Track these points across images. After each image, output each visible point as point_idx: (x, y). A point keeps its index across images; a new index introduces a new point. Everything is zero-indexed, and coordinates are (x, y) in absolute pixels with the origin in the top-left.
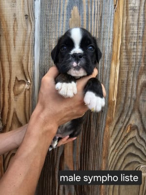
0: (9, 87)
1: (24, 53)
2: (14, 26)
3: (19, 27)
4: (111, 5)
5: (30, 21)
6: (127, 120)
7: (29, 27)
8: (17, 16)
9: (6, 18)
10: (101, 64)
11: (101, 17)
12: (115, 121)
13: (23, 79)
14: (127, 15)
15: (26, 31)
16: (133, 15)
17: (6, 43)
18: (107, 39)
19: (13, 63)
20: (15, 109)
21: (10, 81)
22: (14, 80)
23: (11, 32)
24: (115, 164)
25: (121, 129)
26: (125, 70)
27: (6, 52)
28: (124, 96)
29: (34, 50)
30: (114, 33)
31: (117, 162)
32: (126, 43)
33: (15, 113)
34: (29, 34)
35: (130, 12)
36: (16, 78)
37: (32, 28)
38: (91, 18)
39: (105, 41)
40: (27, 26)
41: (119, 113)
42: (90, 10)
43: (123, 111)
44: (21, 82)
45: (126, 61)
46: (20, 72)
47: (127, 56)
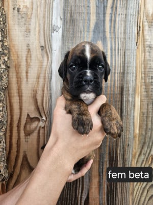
0: (19, 127)
1: (38, 87)
2: (27, 57)
3: (33, 58)
4: (133, 42)
5: (47, 52)
6: (148, 151)
7: (46, 59)
8: (31, 47)
9: (17, 48)
10: (126, 97)
11: (125, 53)
12: (138, 154)
13: (36, 116)
14: (144, 52)
15: (41, 63)
16: (149, 52)
17: (17, 76)
18: (131, 73)
19: (24, 99)
20: (25, 152)
21: (20, 118)
22: (26, 117)
23: (23, 64)
24: (139, 198)
25: (143, 161)
26: (145, 102)
27: (16, 85)
28: (145, 127)
29: (50, 83)
30: (136, 67)
31: (141, 197)
32: (145, 77)
33: (25, 157)
34: (45, 67)
35: (147, 49)
36: (28, 115)
37: (48, 60)
38: (115, 53)
39: (129, 75)
40: (43, 57)
41: (141, 145)
43: (144, 143)
44: (34, 120)
45: (145, 93)
46: (33, 107)
47: (146, 89)
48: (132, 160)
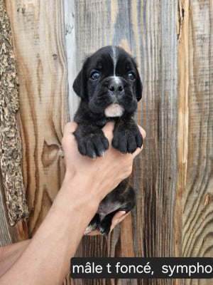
0: (35, 156)
1: (53, 107)
2: (38, 71)
3: (45, 71)
4: (172, 35)
5: (60, 62)
6: (204, 187)
7: (60, 70)
8: (41, 58)
9: (25, 61)
10: (164, 114)
11: (160, 51)
12: (187, 191)
13: (54, 143)
14: (194, 47)
15: (55, 76)
16: (202, 46)
17: (28, 95)
18: (170, 81)
19: (39, 122)
20: (45, 186)
21: (36, 147)
22: (43, 144)
23: (35, 79)
24: (191, 249)
25: (196, 200)
26: (197, 120)
27: (29, 107)
28: (197, 155)
29: (68, 102)
30: (179, 71)
31: (194, 248)
32: (195, 83)
33: (45, 192)
34: (59, 81)
35: (198, 42)
36: (45, 142)
37: (63, 72)
38: (147, 53)
39: (168, 83)
40: (57, 69)
41: (191, 180)
42: (144, 43)
43: (197, 176)
44: (52, 148)
45: (197, 107)
46: (49, 133)
47: (197, 101)
48: (176, 199)
